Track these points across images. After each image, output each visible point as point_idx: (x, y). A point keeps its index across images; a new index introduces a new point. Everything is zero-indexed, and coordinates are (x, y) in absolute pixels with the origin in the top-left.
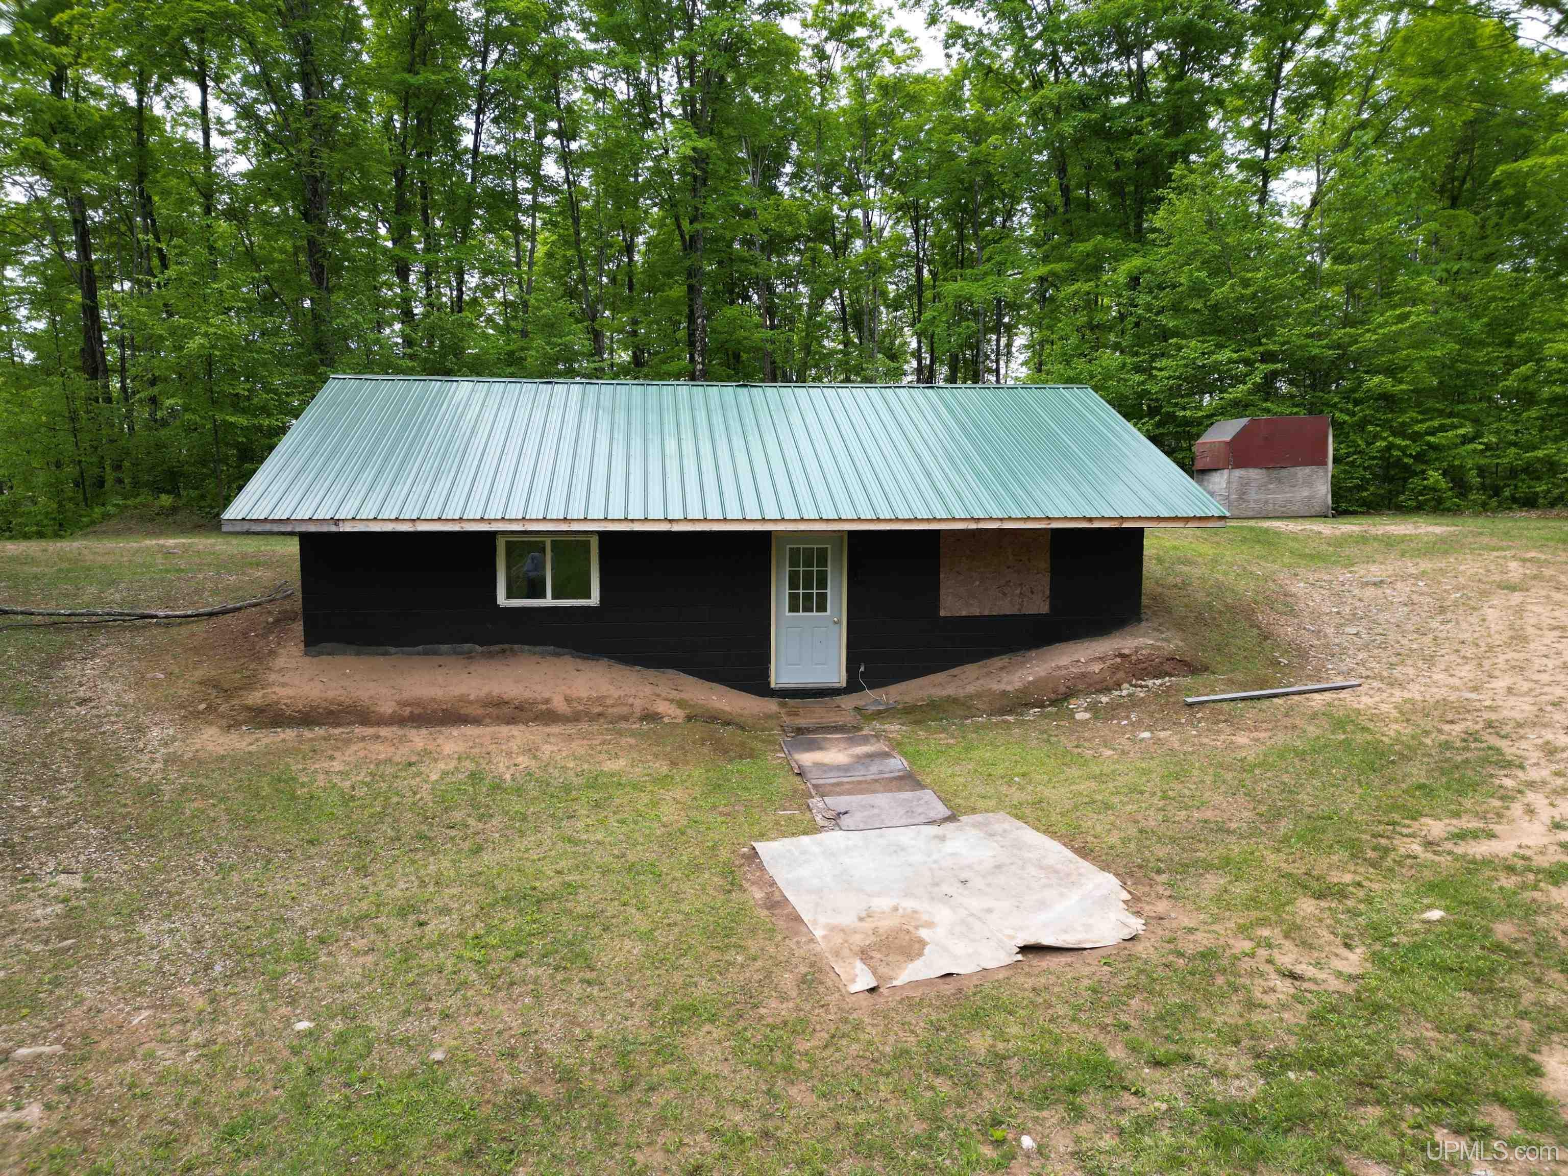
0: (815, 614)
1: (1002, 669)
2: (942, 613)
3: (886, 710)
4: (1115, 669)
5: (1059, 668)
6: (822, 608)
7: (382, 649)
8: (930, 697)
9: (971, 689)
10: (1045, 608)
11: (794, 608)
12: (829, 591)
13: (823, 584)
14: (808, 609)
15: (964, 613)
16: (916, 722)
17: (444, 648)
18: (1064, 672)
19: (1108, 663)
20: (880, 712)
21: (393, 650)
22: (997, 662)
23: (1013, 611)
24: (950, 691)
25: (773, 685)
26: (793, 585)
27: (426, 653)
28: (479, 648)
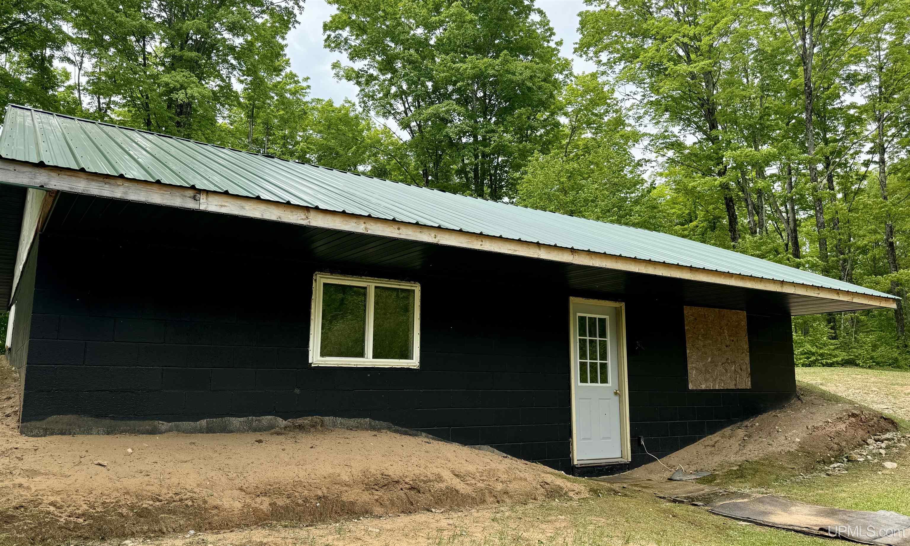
0: (599, 384)
2: (691, 387)
6: (604, 380)
7: (147, 425)
10: (748, 383)
11: (584, 379)
12: (609, 361)
13: (604, 354)
14: (594, 380)
18: (823, 432)
21: (164, 425)
23: (732, 386)
25: (575, 462)
26: (583, 354)
27: (210, 430)
28: (282, 422)
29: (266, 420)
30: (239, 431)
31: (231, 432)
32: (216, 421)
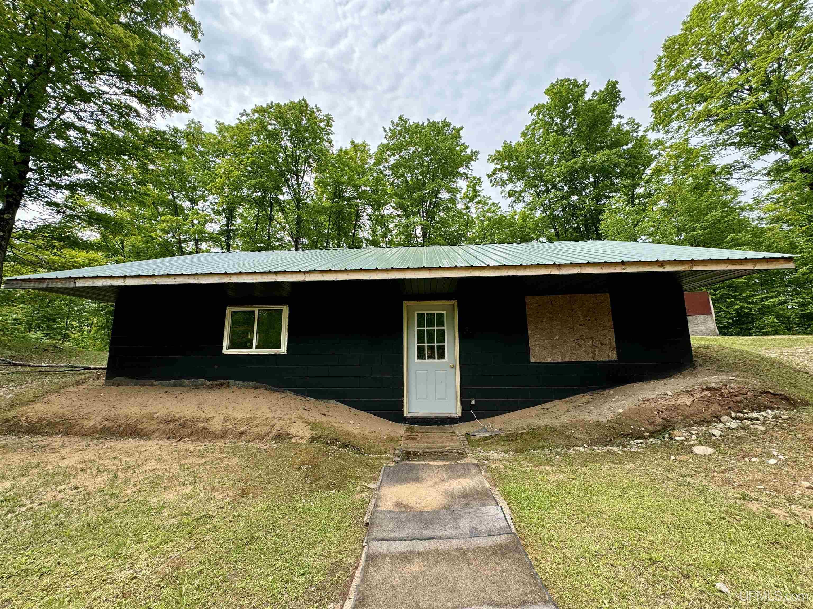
0: (436, 360)
1: (587, 403)
2: (532, 360)
3: (491, 437)
4: (708, 402)
5: (648, 400)
6: (442, 356)
7: (149, 382)
8: (529, 425)
9: (565, 419)
10: (614, 357)
11: (421, 356)
12: (446, 344)
13: (441, 339)
14: (430, 357)
15: (549, 360)
16: (520, 451)
17: (186, 381)
18: (654, 405)
19: (698, 396)
20: (486, 438)
21: (156, 383)
22: (581, 399)
23: (588, 358)
24: (545, 421)
25: (405, 414)
26: (420, 339)
27: (175, 385)
28: (208, 383)
29: (200, 381)
30: (188, 386)
31: (184, 386)
32: (178, 381)
